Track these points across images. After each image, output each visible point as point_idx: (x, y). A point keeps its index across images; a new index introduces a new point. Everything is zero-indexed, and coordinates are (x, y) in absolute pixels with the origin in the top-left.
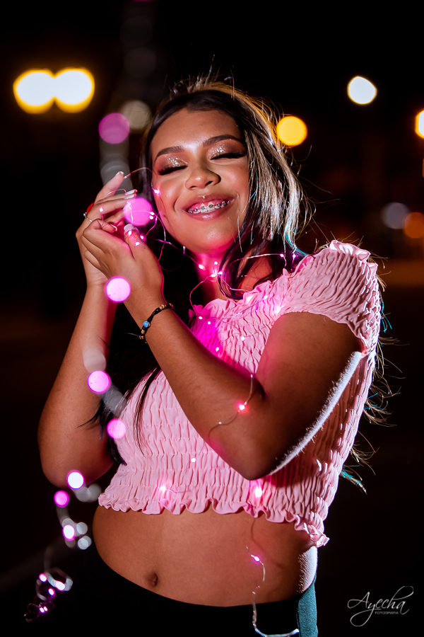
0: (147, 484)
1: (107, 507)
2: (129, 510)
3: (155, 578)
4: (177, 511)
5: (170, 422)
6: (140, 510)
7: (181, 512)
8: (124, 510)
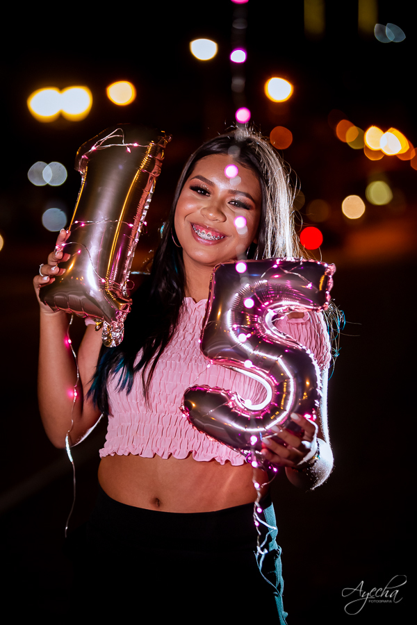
0: (142, 434)
1: (113, 455)
2: (130, 453)
3: (157, 501)
4: (165, 457)
5: (168, 392)
6: (138, 455)
7: (169, 458)
8: (126, 454)
